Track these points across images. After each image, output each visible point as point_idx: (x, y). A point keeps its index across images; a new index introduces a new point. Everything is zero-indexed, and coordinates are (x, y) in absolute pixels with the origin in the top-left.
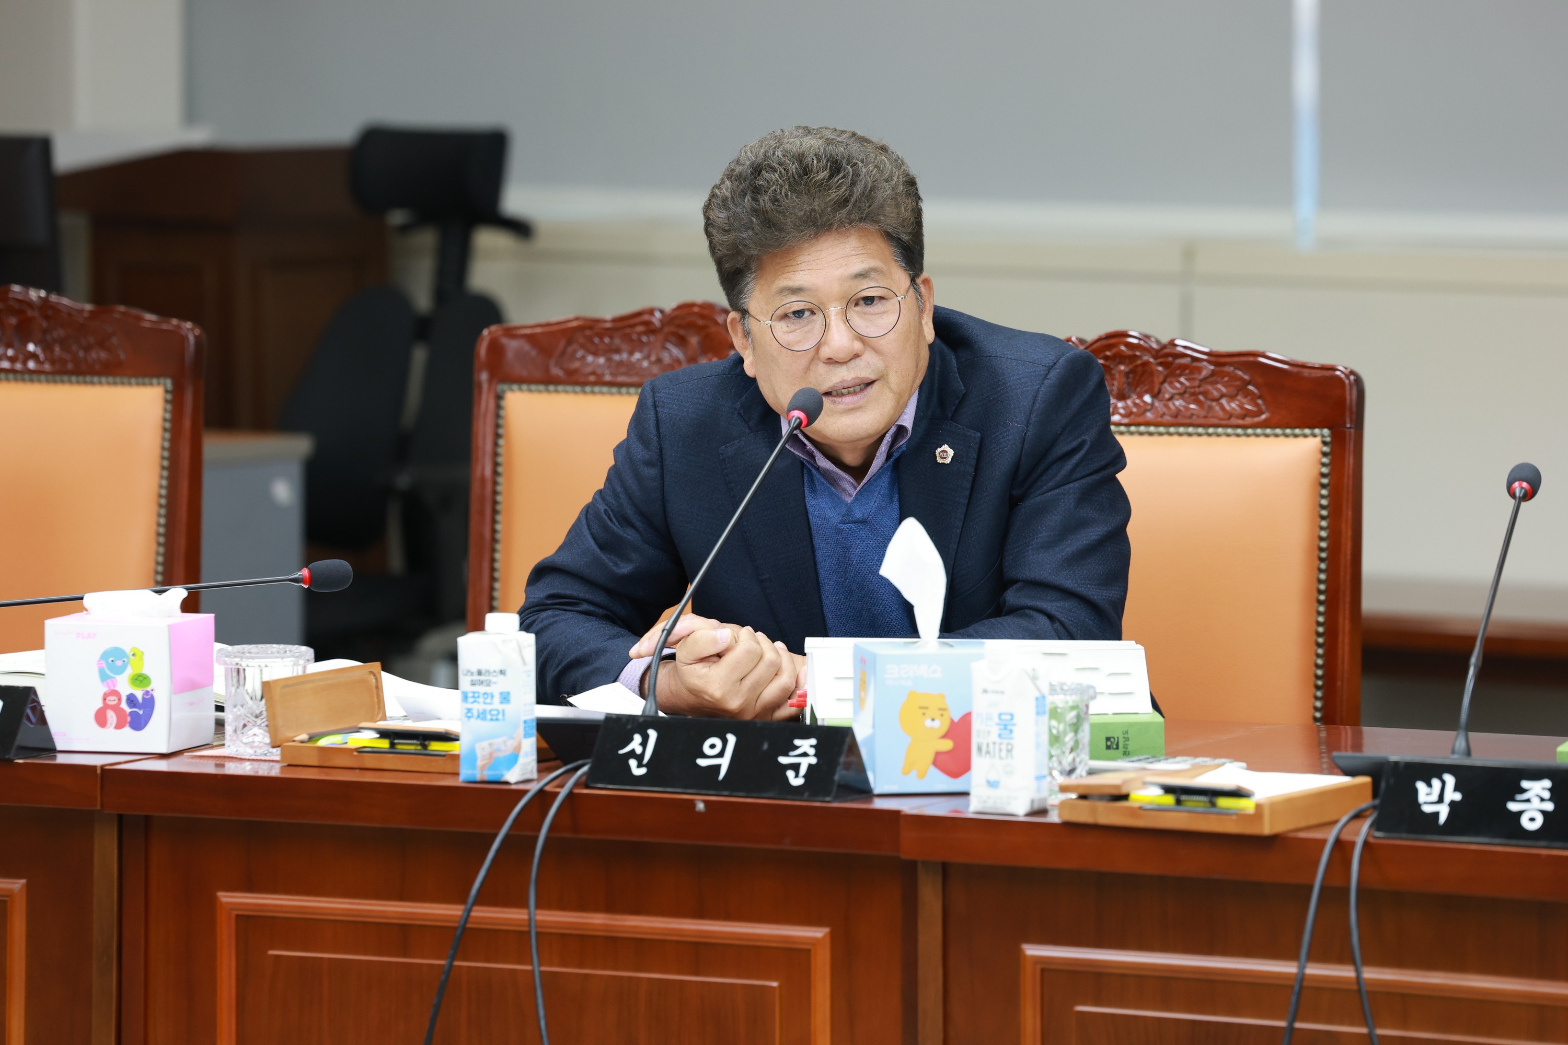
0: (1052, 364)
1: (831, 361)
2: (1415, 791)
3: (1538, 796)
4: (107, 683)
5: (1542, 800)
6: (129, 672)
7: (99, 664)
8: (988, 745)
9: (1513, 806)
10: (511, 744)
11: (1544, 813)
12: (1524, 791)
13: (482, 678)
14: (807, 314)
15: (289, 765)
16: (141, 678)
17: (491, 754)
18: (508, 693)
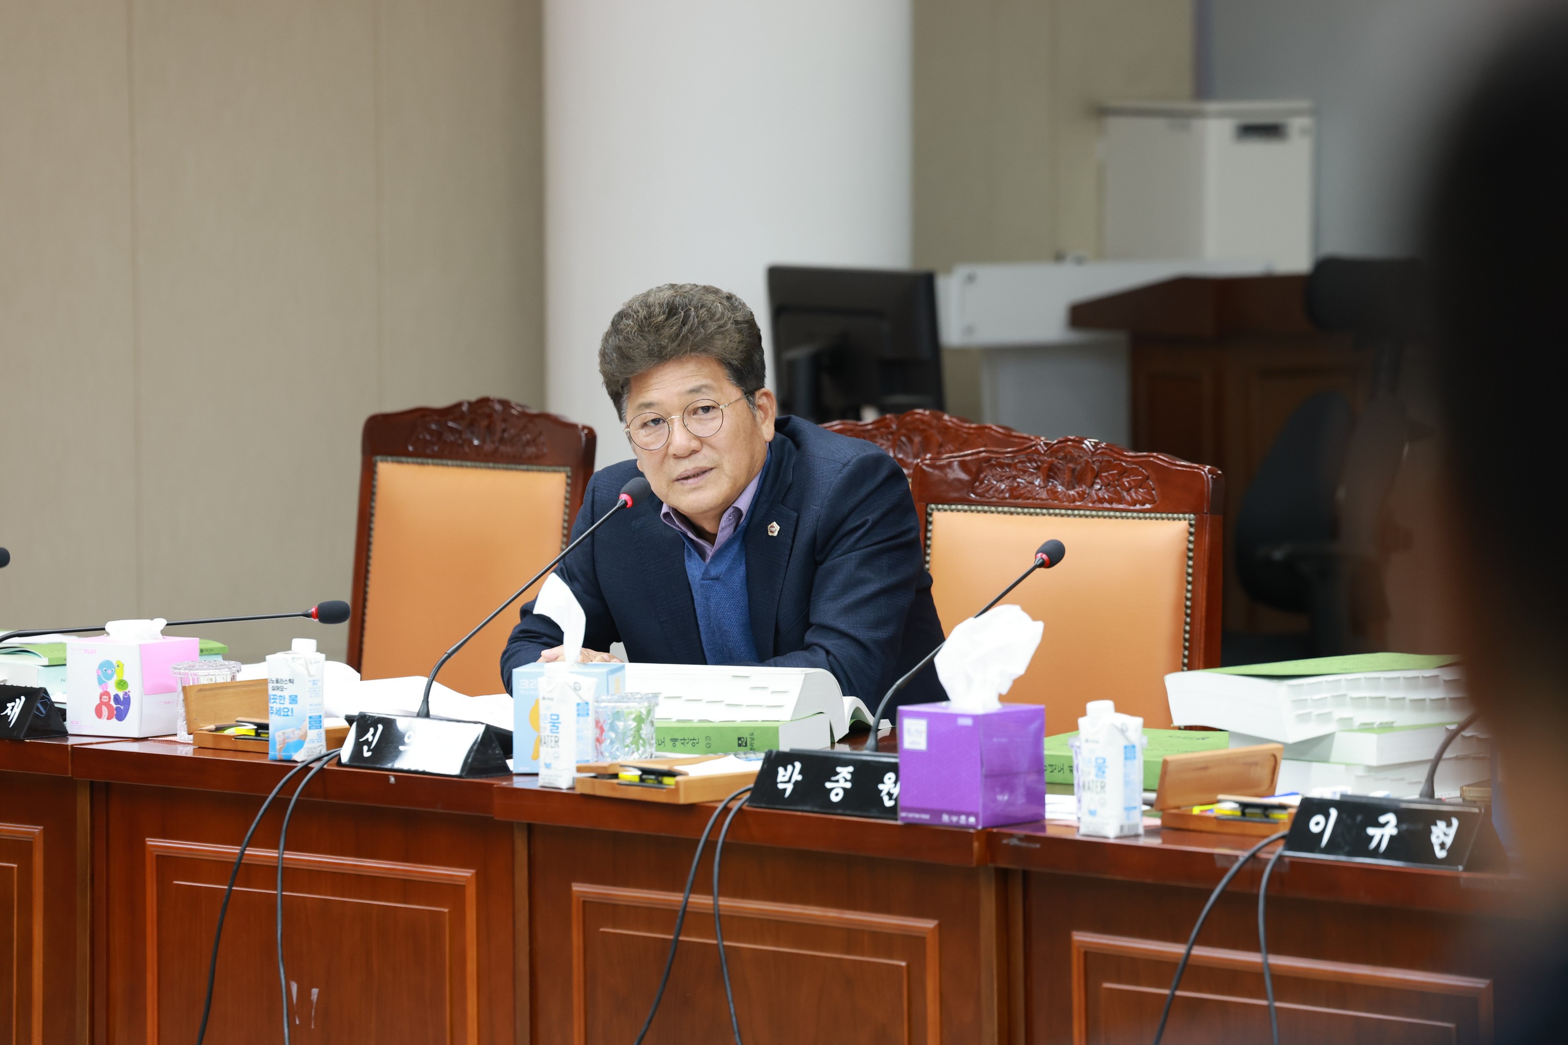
0: (847, 462)
1: (677, 457)
2: (777, 773)
3: (844, 778)
4: (102, 686)
5: (846, 780)
6: (115, 679)
7: (97, 672)
8: (545, 738)
9: (828, 785)
10: (298, 733)
11: (844, 789)
12: (837, 774)
13: (279, 685)
14: (661, 421)
15: (199, 748)
16: (122, 683)
17: (284, 740)
18: (296, 696)
